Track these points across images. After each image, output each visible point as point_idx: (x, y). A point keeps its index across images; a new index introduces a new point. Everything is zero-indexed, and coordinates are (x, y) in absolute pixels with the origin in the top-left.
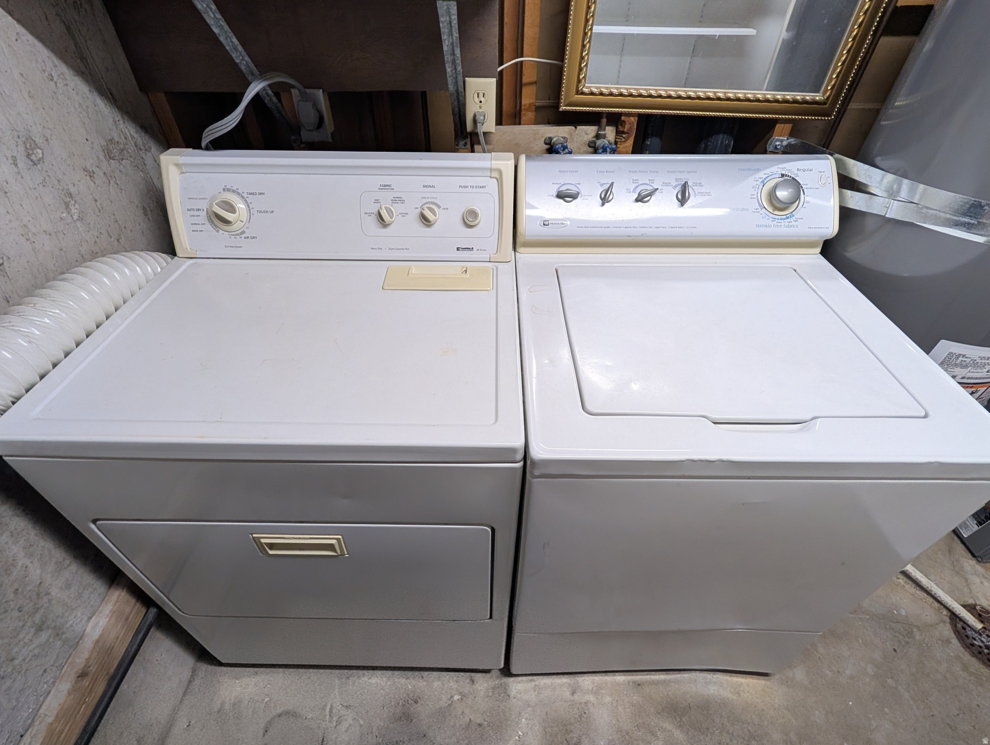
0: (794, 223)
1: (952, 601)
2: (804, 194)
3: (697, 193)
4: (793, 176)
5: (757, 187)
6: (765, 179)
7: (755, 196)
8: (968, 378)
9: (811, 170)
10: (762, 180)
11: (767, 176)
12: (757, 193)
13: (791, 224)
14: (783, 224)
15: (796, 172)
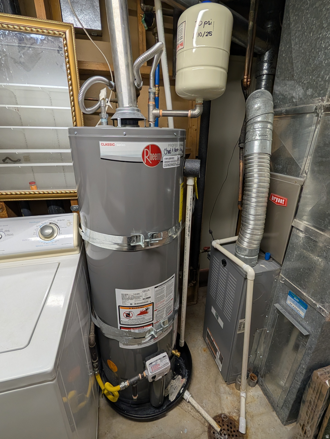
0: (54, 243)
1: (207, 416)
2: (59, 230)
3: (6, 235)
4: (55, 223)
5: (37, 229)
6: (41, 226)
7: (36, 233)
8: (138, 304)
9: (64, 220)
10: (40, 226)
11: (42, 224)
12: (37, 232)
13: (53, 244)
14: (49, 244)
15: (57, 221)
